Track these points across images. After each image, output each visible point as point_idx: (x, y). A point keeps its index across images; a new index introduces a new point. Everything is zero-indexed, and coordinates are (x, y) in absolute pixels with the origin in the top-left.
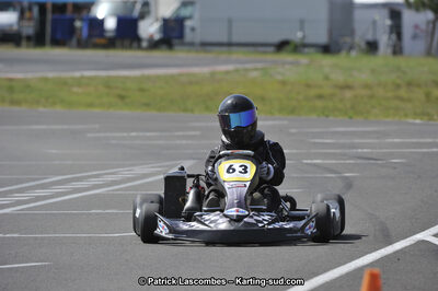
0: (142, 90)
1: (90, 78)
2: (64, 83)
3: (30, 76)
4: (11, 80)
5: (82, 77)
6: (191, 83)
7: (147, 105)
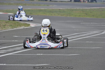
0: (91, 12)
1: (78, 9)
2: (72, 10)
3: (64, 8)
4: (60, 9)
5: (76, 9)
6: (102, 11)
7: (93, 16)
